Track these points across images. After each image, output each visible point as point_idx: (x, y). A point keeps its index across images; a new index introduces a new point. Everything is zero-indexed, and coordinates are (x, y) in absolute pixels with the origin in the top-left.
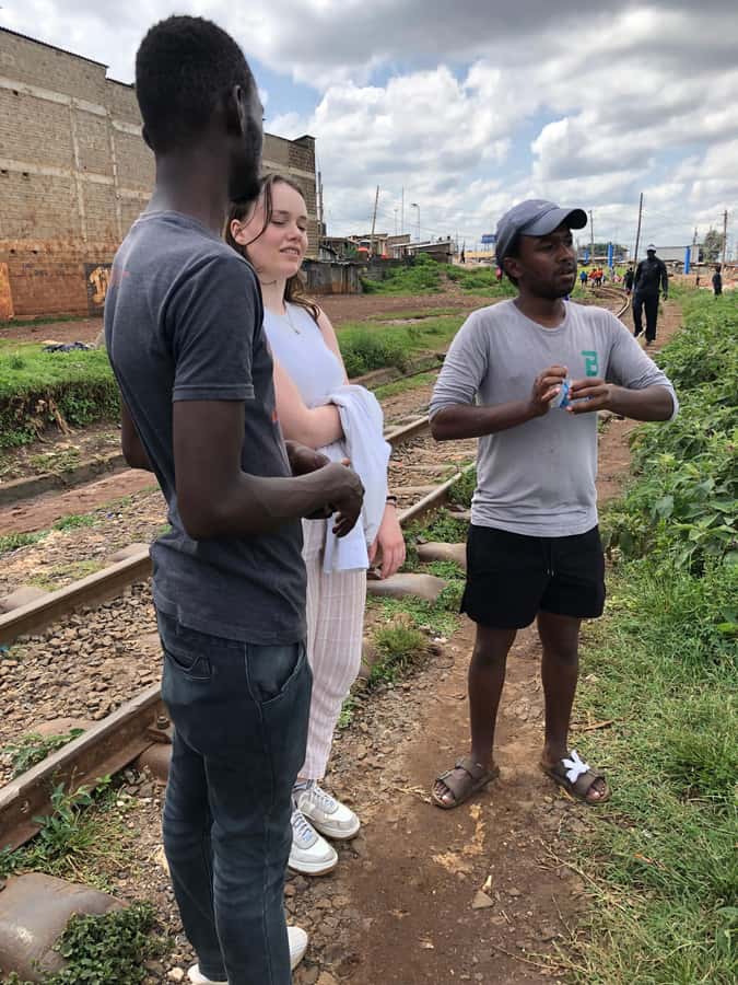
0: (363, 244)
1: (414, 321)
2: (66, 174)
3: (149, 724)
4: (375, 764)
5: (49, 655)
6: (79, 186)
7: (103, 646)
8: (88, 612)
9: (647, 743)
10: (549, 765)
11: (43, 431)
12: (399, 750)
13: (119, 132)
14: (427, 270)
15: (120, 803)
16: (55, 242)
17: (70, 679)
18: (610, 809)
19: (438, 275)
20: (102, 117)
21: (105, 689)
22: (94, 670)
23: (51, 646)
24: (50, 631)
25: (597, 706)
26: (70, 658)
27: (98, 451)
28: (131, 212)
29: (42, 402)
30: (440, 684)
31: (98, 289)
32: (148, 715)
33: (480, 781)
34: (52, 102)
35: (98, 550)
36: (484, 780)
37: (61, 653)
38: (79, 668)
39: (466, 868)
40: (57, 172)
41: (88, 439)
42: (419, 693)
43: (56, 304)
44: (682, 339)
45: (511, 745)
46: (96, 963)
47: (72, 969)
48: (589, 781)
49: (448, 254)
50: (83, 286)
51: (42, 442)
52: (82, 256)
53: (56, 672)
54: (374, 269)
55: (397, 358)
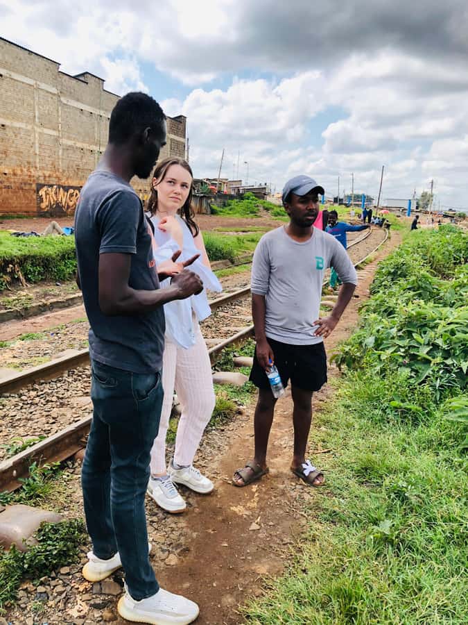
0: (213, 184)
1: (241, 233)
2: (29, 127)
3: (81, 438)
4: (203, 465)
5: (21, 404)
6: (37, 136)
7: (52, 401)
8: (43, 383)
9: (347, 459)
10: (295, 467)
11: (10, 284)
12: (216, 458)
13: (64, 104)
14: (250, 203)
15: (64, 477)
16: (19, 169)
17: (33, 417)
18: (325, 489)
19: (258, 206)
20: (54, 94)
21: (54, 423)
22: (47, 413)
23: (22, 400)
24: (21, 392)
25: (324, 442)
26: (33, 407)
27: (44, 298)
28: (68, 154)
29: (11, 266)
30: (241, 428)
31: (44, 200)
32: (80, 433)
33: (258, 473)
34: (23, 83)
35: (47, 352)
36: (261, 474)
37: (28, 404)
38: (38, 412)
39: (247, 513)
40: (23, 126)
41: (38, 290)
42: (229, 432)
43: (15, 207)
44: (395, 254)
45: (276, 459)
46: (55, 543)
47: (42, 545)
48: (314, 475)
49: (265, 194)
50: (35, 197)
51: (9, 290)
52: (35, 178)
53: (25, 413)
54: (218, 200)
55: (230, 255)
